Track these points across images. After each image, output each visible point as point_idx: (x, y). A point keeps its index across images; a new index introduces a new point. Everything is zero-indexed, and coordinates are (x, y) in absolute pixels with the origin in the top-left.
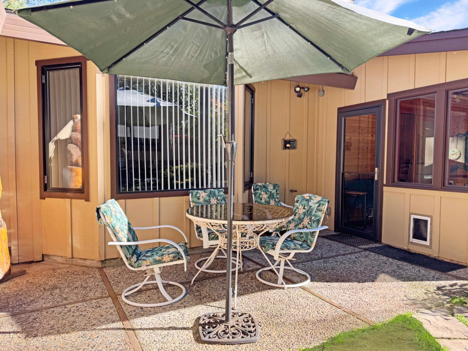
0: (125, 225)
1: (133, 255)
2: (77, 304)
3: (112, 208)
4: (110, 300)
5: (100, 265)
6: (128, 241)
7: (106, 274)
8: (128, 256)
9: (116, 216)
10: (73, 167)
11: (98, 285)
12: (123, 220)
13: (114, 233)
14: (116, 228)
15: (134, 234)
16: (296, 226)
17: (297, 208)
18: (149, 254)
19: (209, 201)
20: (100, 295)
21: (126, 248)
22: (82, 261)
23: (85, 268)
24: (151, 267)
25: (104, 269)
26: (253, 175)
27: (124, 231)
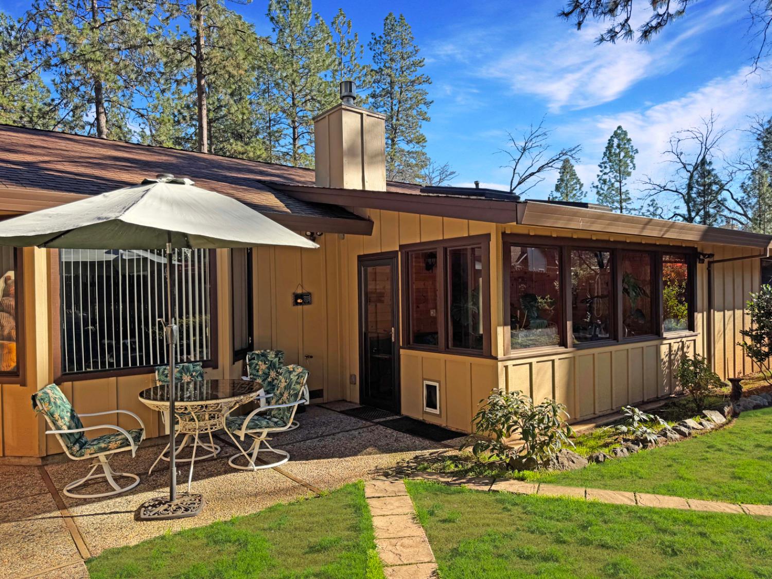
0: (67, 412)
1: (74, 444)
2: (10, 502)
3: (51, 395)
4: (49, 495)
5: (40, 462)
6: (69, 428)
7: (48, 472)
8: (69, 445)
9: (55, 403)
10: (5, 342)
11: (36, 483)
12: (65, 407)
13: (53, 422)
14: (55, 416)
15: (78, 423)
16: (277, 401)
17: (280, 381)
18: (95, 443)
19: (180, 379)
20: (37, 492)
21: (66, 436)
22: (17, 460)
23: (21, 468)
24: (95, 455)
25: (46, 468)
26: (252, 340)
27: (64, 419)
